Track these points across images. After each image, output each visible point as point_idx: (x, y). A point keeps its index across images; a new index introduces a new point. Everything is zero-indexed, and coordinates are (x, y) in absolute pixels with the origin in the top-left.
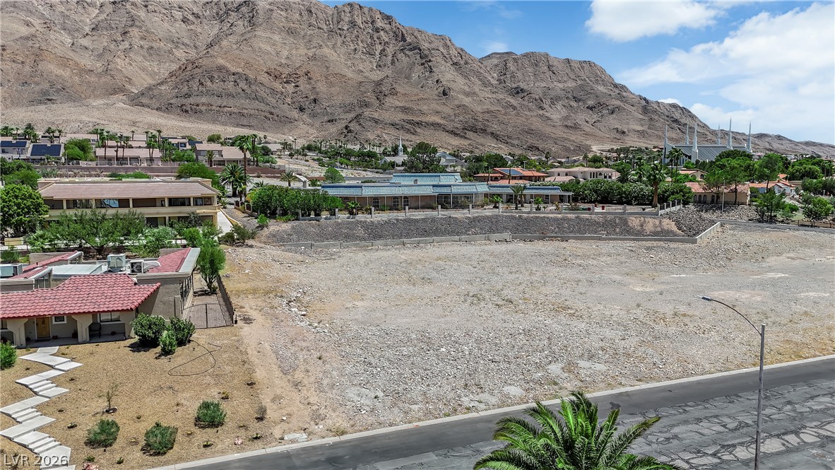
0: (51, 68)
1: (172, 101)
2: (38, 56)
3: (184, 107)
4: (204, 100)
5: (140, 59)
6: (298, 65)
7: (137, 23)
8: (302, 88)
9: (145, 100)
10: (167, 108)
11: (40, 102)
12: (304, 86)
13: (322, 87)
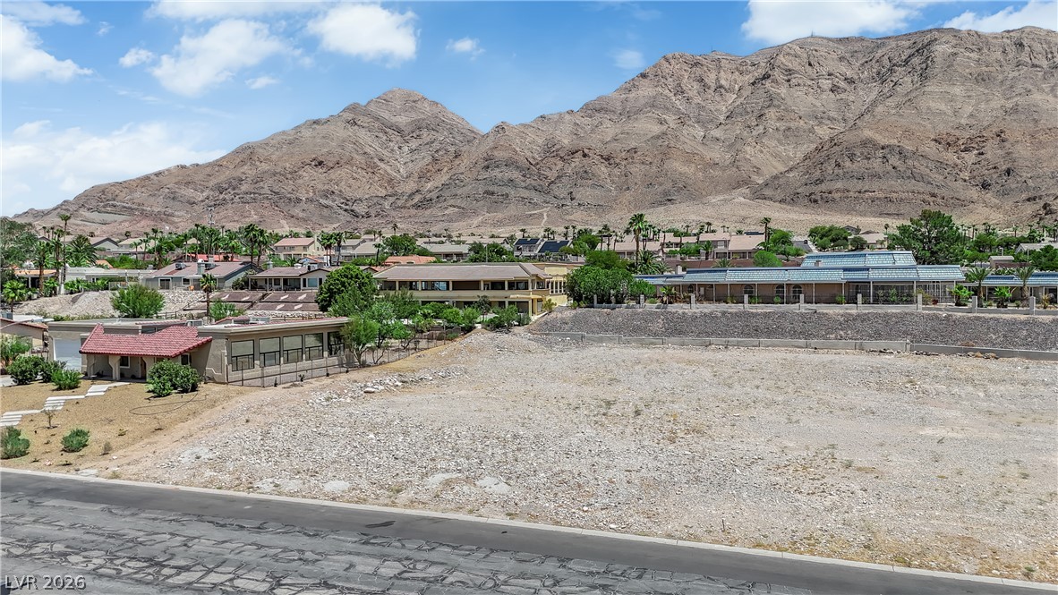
0: (677, 166)
1: (799, 190)
2: (665, 155)
3: (813, 196)
4: (839, 185)
5: (774, 143)
6: (986, 124)
7: (775, 102)
8: (989, 156)
9: (768, 192)
10: (792, 199)
11: (661, 204)
12: (993, 152)
13: (1023, 151)
